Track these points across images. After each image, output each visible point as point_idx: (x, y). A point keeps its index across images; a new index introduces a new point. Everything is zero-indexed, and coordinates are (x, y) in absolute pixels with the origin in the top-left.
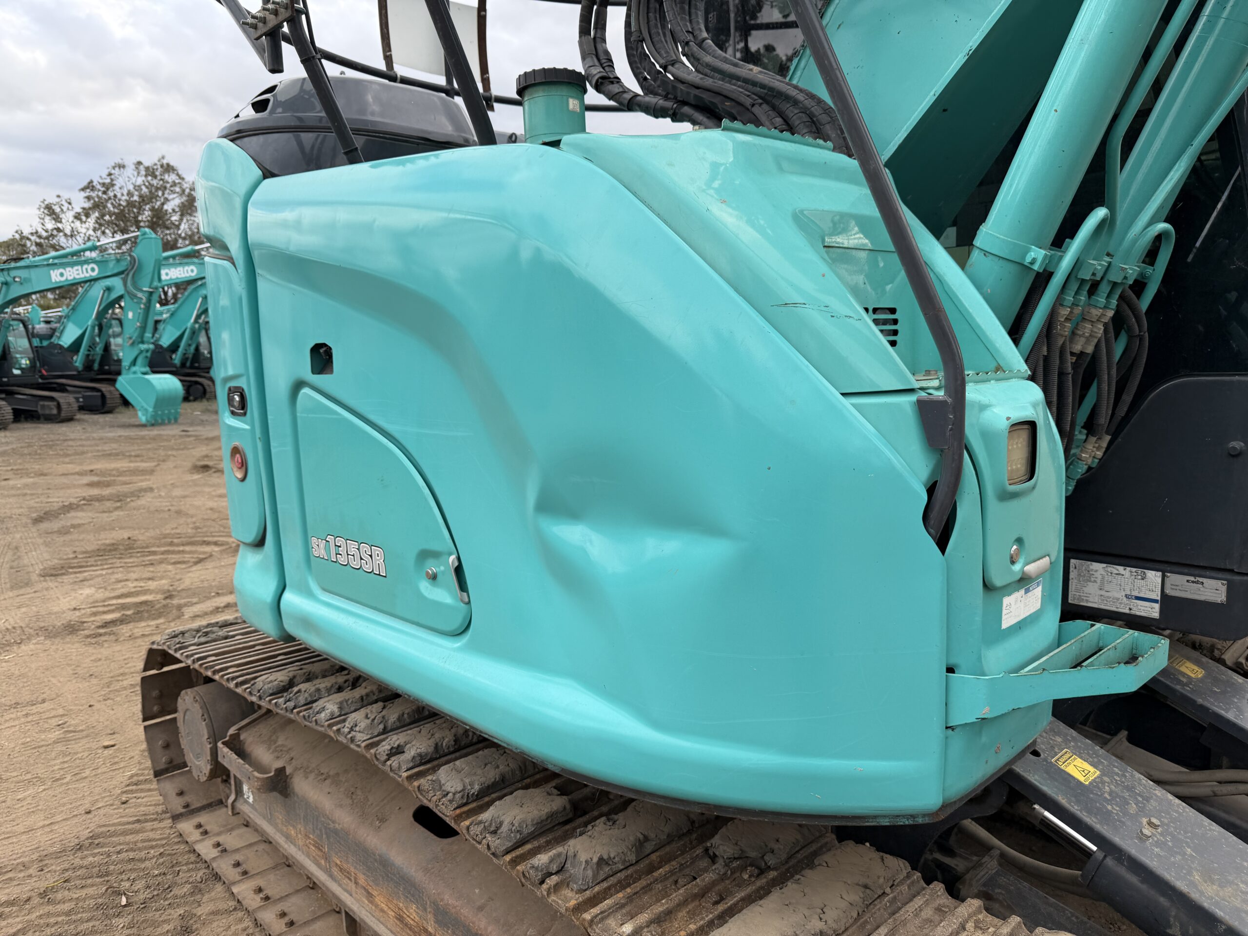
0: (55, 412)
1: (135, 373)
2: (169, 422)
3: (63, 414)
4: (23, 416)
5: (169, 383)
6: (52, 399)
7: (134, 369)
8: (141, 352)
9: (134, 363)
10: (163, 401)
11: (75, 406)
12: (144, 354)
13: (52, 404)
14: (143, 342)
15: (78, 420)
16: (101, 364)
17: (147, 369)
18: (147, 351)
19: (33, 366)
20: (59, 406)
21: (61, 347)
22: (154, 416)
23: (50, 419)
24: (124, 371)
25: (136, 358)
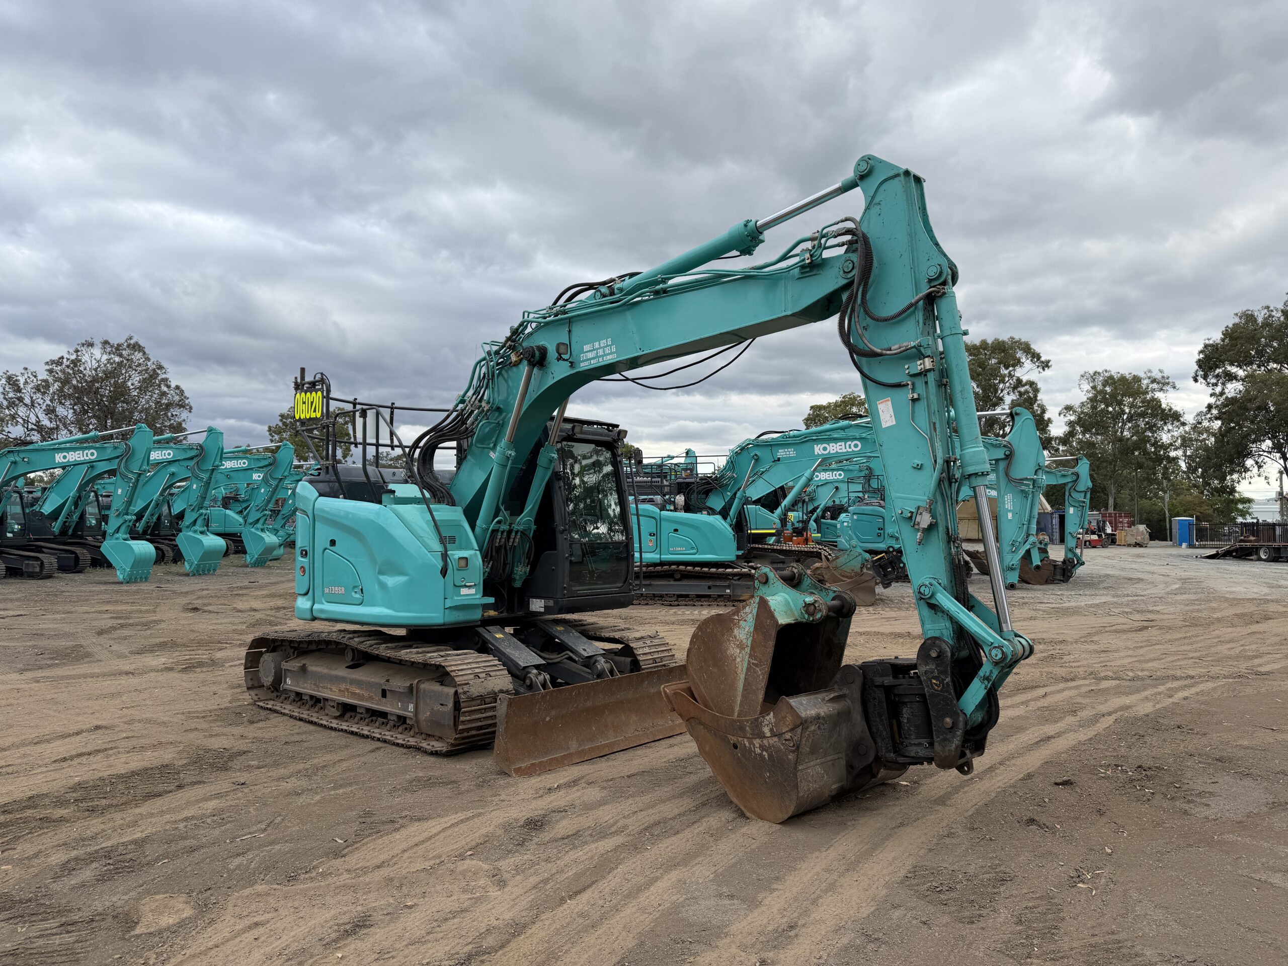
0: (38, 570)
1: (117, 539)
2: (141, 581)
3: (45, 572)
4: (13, 573)
5: (144, 548)
6: (37, 559)
7: (117, 535)
8: (126, 521)
9: (118, 530)
10: (139, 562)
11: (56, 565)
12: (127, 524)
13: (36, 563)
14: (127, 514)
15: (57, 578)
16: (75, 530)
17: (128, 536)
18: (131, 521)
19: (23, 530)
20: (42, 565)
21: (42, 514)
22: (130, 575)
23: (32, 576)
24: (107, 537)
25: (119, 527)
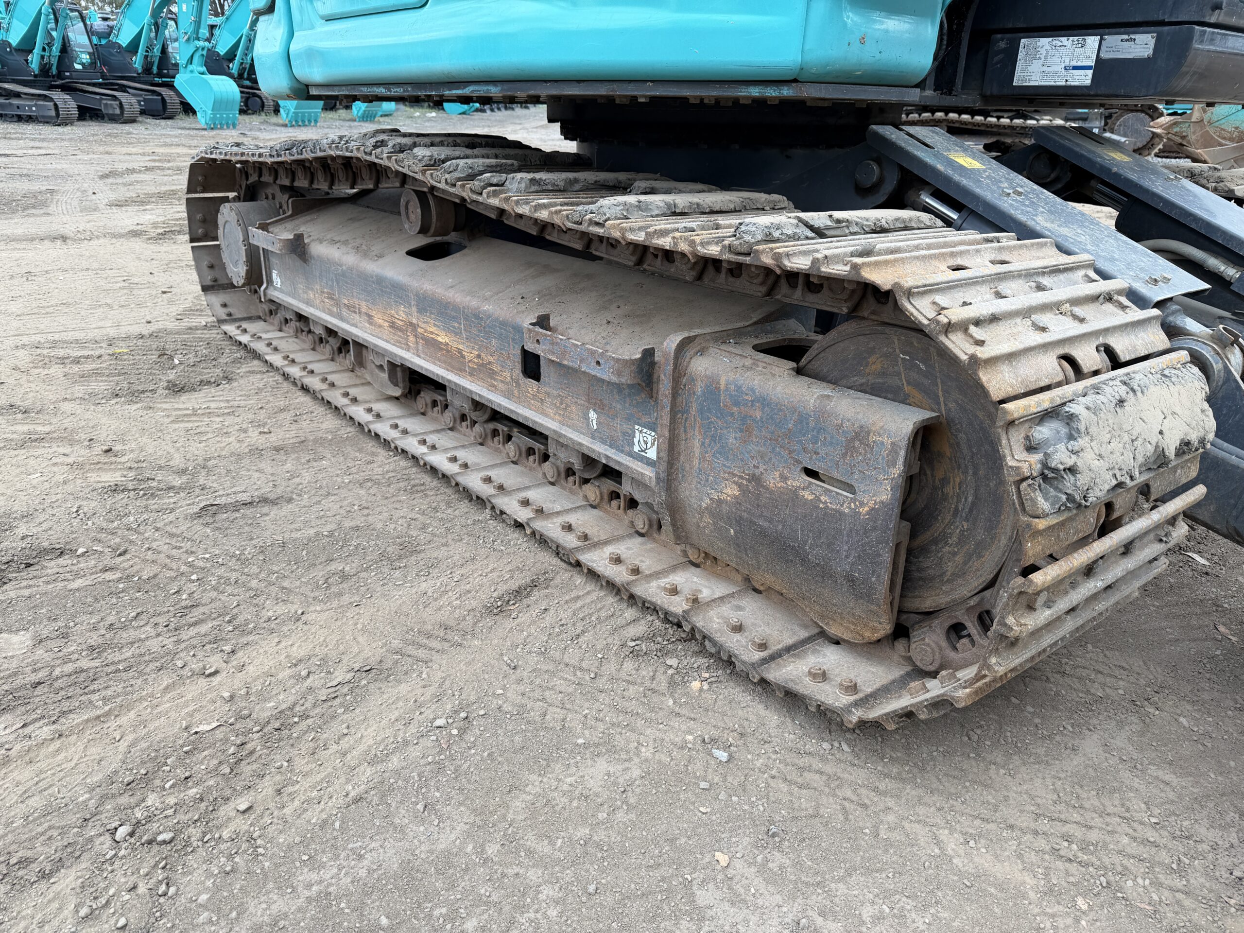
0: (118, 111)
1: (192, 72)
3: (126, 115)
4: (87, 114)
5: (226, 86)
6: (114, 98)
7: (190, 67)
8: (197, 49)
9: (191, 60)
10: (221, 103)
11: (137, 108)
12: (200, 52)
13: (115, 103)
14: (198, 39)
15: (141, 122)
16: (160, 66)
17: (204, 69)
18: (203, 49)
19: (93, 64)
20: (121, 106)
21: (120, 46)
22: (213, 119)
23: (114, 119)
24: (181, 69)
25: (192, 56)
